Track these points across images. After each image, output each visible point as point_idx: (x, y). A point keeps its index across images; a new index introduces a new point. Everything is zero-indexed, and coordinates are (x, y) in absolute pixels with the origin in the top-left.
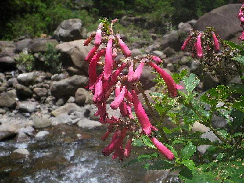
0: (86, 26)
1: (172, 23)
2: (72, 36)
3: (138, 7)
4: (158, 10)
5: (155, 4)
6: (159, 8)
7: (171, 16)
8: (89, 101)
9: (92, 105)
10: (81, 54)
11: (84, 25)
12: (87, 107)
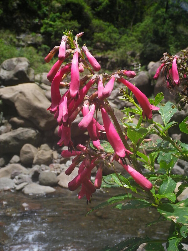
0: (33, 67)
1: (140, 63)
2: (16, 79)
3: (99, 44)
4: (122, 47)
5: (119, 39)
6: (124, 44)
7: (138, 54)
8: (37, 160)
9: (42, 165)
10: (27, 101)
11: (31, 65)
12: (36, 168)
